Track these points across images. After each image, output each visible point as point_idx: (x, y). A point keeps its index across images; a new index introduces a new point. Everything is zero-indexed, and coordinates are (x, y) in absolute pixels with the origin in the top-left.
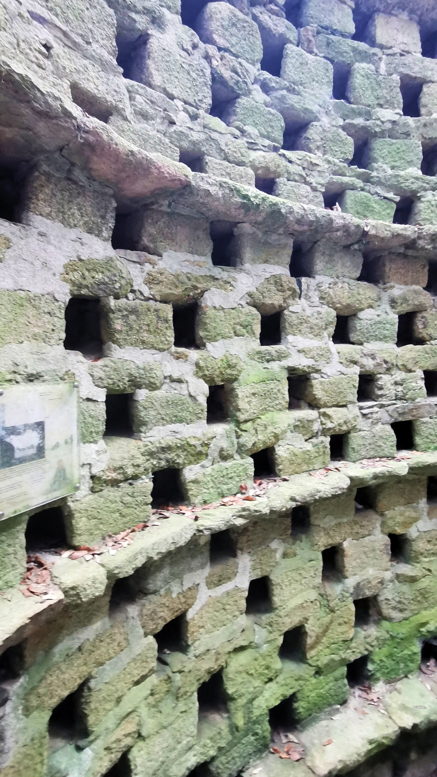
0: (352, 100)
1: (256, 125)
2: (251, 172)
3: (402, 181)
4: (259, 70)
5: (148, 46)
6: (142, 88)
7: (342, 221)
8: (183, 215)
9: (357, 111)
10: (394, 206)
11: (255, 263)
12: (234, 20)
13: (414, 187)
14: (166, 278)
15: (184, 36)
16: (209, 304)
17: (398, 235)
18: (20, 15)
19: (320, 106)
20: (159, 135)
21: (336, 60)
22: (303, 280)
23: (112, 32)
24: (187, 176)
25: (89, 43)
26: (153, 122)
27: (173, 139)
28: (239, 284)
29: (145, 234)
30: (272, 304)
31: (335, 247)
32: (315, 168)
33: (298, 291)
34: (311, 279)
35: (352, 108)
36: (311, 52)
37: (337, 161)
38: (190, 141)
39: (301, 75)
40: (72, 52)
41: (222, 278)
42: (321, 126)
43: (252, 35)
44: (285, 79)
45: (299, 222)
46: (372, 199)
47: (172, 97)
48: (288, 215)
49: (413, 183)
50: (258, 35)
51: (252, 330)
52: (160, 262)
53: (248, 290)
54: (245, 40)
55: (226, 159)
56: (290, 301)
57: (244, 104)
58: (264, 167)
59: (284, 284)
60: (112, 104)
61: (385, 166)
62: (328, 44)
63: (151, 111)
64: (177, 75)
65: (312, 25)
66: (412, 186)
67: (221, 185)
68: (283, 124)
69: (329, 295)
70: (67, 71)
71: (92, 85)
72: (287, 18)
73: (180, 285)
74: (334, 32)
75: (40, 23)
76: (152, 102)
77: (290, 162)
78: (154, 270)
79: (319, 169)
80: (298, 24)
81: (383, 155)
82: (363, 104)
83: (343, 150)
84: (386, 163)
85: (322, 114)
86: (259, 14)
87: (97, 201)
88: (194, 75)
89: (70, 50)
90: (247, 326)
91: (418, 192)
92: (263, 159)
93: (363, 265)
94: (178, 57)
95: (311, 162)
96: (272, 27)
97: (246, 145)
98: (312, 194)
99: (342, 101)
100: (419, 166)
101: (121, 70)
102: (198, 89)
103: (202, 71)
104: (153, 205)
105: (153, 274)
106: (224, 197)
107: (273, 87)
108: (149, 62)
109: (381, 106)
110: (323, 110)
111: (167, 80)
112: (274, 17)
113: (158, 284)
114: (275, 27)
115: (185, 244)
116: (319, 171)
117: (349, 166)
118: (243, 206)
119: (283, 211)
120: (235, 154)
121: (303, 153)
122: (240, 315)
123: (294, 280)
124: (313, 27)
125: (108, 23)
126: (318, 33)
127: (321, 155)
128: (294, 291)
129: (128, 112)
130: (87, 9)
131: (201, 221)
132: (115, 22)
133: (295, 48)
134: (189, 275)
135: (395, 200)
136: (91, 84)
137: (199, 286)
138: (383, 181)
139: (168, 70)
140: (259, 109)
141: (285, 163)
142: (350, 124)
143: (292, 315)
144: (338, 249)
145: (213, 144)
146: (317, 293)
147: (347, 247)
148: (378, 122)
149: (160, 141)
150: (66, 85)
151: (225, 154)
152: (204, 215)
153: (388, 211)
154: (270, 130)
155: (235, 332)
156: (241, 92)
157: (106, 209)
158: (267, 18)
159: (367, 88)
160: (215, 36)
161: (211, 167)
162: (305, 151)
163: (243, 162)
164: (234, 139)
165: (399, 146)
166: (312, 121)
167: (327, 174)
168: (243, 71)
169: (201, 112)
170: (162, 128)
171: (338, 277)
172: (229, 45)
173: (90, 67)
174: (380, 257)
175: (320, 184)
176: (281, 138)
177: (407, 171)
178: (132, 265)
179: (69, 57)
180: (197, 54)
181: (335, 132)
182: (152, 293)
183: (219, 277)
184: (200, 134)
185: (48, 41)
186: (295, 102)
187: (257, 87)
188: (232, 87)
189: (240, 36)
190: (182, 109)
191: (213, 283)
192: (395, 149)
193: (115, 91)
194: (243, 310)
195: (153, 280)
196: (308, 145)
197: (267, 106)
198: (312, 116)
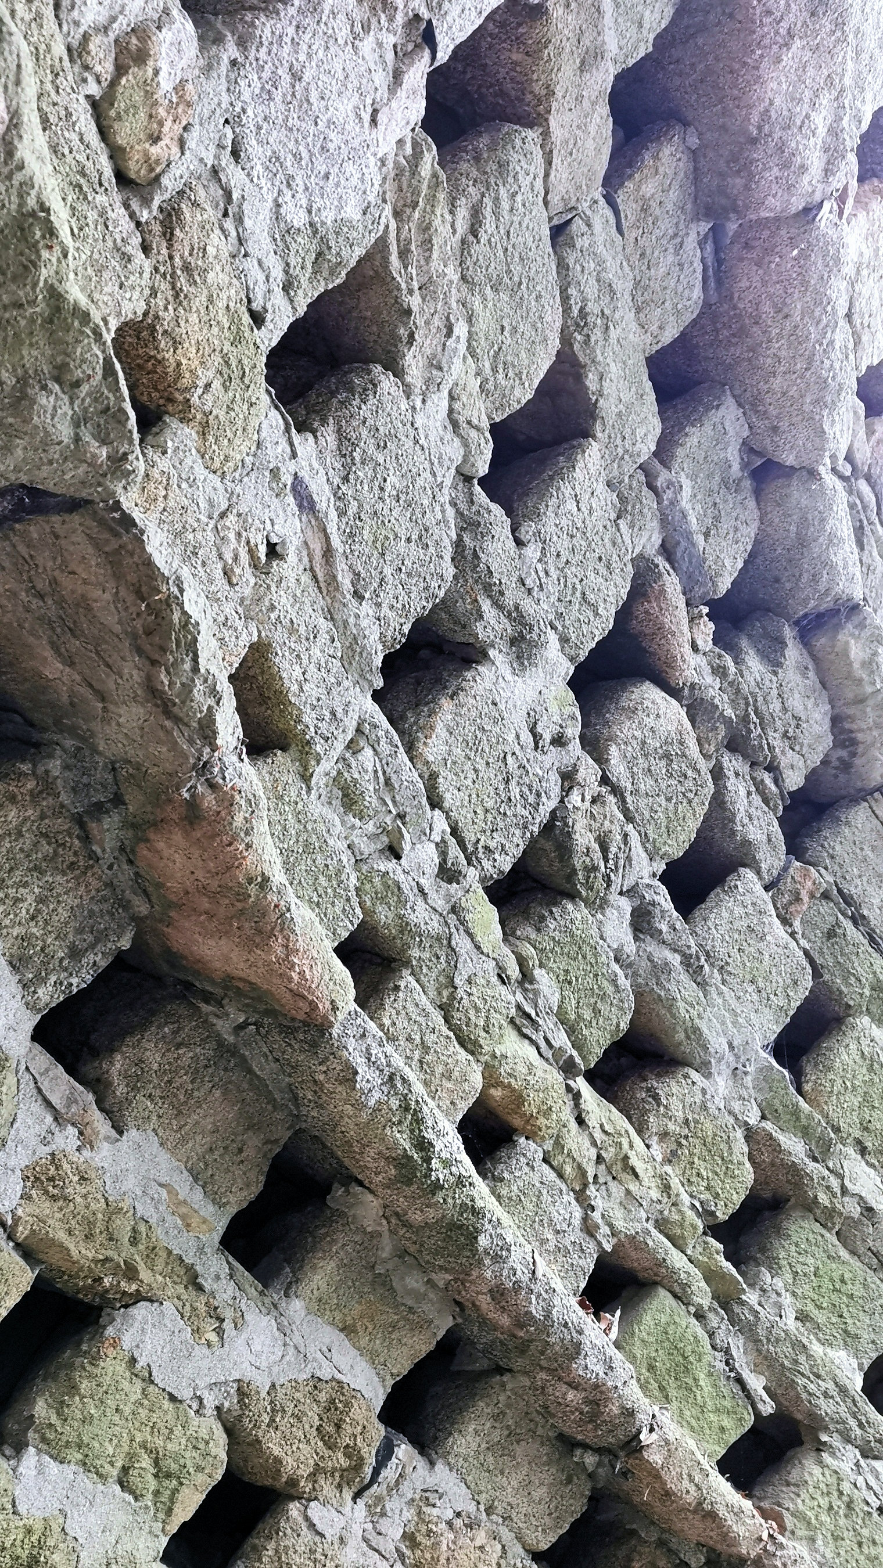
0: (807, 1087)
1: (565, 982)
2: (477, 1080)
3: (805, 1368)
4: (654, 875)
5: (469, 675)
6: (391, 743)
7: (600, 1369)
8: (250, 1071)
9: (804, 1122)
10: (750, 1421)
11: (320, 1312)
12: (674, 750)
13: (826, 1407)
14: (85, 1197)
15: (554, 708)
16: (127, 1341)
17: (712, 1515)
18: (275, 473)
19: (731, 1046)
20: (346, 858)
21: (827, 977)
22: (403, 1450)
23: (419, 606)
24: (335, 1008)
25: (358, 596)
26: (357, 823)
27: (368, 886)
28: (241, 1341)
29: (129, 1051)
30: (278, 1461)
31: (539, 1419)
32: (626, 1177)
33: (368, 1471)
34: (420, 1463)
35: (796, 1105)
36: (785, 921)
37: (685, 1199)
38: (401, 917)
39: (734, 952)
40: (312, 590)
41: (213, 1294)
42: (704, 1092)
43: (690, 802)
44: (693, 933)
45: (499, 1293)
46: (707, 1358)
47: (435, 802)
48: (487, 1261)
49: (826, 1395)
50: (702, 811)
51: (172, 1499)
52: (106, 1145)
53: (249, 1374)
54: (669, 800)
55: (446, 1010)
56: (327, 1488)
57: (572, 921)
58: (514, 1090)
59: (347, 1428)
60: (304, 733)
61: (787, 1300)
62: (831, 934)
63: (371, 799)
64: (481, 766)
65: (823, 871)
66: (822, 1402)
67: (391, 1078)
68: (624, 1026)
69: (436, 1545)
70: (273, 616)
71: (297, 672)
72: (781, 821)
73: (100, 1239)
74: (858, 920)
75: (300, 506)
76: (388, 782)
77: (580, 1121)
78: (75, 1157)
79: (633, 1187)
80: (795, 848)
81: (799, 1268)
82: (827, 1117)
83: (717, 1184)
84: (794, 1294)
85: (723, 1067)
86: (731, 774)
87: (96, 908)
88: (515, 791)
89: (312, 584)
90: (168, 1476)
91: (826, 1429)
92: (525, 1071)
93: (573, 1525)
94: (511, 737)
95: (626, 1158)
96: (741, 816)
97: (513, 1011)
98: (576, 1235)
99: (786, 1073)
100: (867, 1364)
101: (379, 683)
102: (501, 825)
103: (539, 795)
104: (207, 1002)
105: (66, 1166)
106: (376, 1110)
107: (661, 932)
108: (446, 704)
109: (863, 1151)
110: (732, 1059)
111: (454, 763)
112: (757, 799)
113: (54, 1198)
114: (746, 821)
115: (199, 1144)
116: (628, 1192)
117: (705, 1233)
118: (403, 1162)
119: (483, 1241)
120: (472, 1013)
121: (623, 1123)
122: (178, 1431)
123: (379, 1431)
124: (823, 878)
125: (427, 589)
126: (826, 896)
127: (659, 1158)
128: (358, 1466)
129: (323, 770)
130: (409, 540)
131: (279, 1115)
132: (442, 594)
133: (758, 888)
134: (142, 1228)
135: (760, 1406)
136: (297, 667)
137: (145, 1274)
138: (761, 1332)
139: (473, 746)
140: (596, 955)
141: (567, 1115)
142: (771, 1137)
143: (305, 1531)
144: (540, 1431)
145: (442, 960)
146: (409, 1514)
147: (567, 1444)
148: (834, 1183)
149: (339, 872)
150: (248, 636)
151: (452, 997)
152: (297, 1106)
153: (727, 1422)
154: (587, 1014)
155: (125, 1470)
156: (584, 893)
157: (97, 940)
158: (743, 792)
159: (854, 1088)
160: (613, 750)
161: (399, 1005)
162: (629, 1118)
163: (476, 1043)
164: (494, 979)
165: (847, 1276)
166: (690, 1065)
167: (644, 1215)
168: (621, 855)
169: (472, 874)
170: (366, 847)
171: (489, 1510)
172: (629, 787)
173: (323, 638)
174: (633, 1533)
175: (611, 1226)
176: (597, 1052)
177: (831, 1353)
178: (37, 1107)
179: (298, 593)
180: (553, 757)
181: (724, 1128)
182: (20, 1212)
183: (207, 1287)
184: (436, 917)
185: (283, 543)
186: (684, 999)
187: (626, 905)
188: (574, 871)
189: (663, 786)
190: (438, 839)
191: (180, 1289)
192: (836, 1275)
193: (333, 714)
194: (195, 1421)
195: (51, 1179)
196: (646, 1112)
197: (617, 960)
198: (698, 1055)
